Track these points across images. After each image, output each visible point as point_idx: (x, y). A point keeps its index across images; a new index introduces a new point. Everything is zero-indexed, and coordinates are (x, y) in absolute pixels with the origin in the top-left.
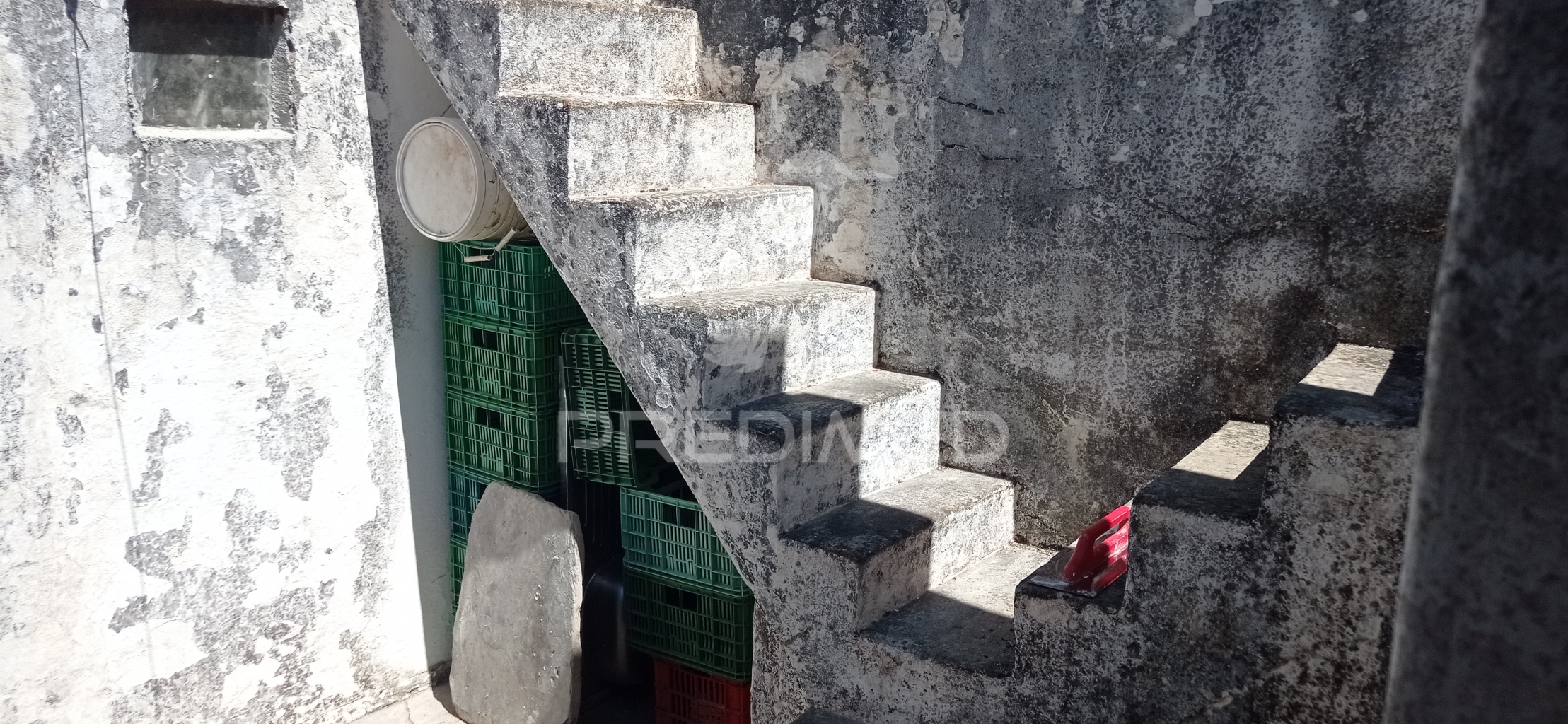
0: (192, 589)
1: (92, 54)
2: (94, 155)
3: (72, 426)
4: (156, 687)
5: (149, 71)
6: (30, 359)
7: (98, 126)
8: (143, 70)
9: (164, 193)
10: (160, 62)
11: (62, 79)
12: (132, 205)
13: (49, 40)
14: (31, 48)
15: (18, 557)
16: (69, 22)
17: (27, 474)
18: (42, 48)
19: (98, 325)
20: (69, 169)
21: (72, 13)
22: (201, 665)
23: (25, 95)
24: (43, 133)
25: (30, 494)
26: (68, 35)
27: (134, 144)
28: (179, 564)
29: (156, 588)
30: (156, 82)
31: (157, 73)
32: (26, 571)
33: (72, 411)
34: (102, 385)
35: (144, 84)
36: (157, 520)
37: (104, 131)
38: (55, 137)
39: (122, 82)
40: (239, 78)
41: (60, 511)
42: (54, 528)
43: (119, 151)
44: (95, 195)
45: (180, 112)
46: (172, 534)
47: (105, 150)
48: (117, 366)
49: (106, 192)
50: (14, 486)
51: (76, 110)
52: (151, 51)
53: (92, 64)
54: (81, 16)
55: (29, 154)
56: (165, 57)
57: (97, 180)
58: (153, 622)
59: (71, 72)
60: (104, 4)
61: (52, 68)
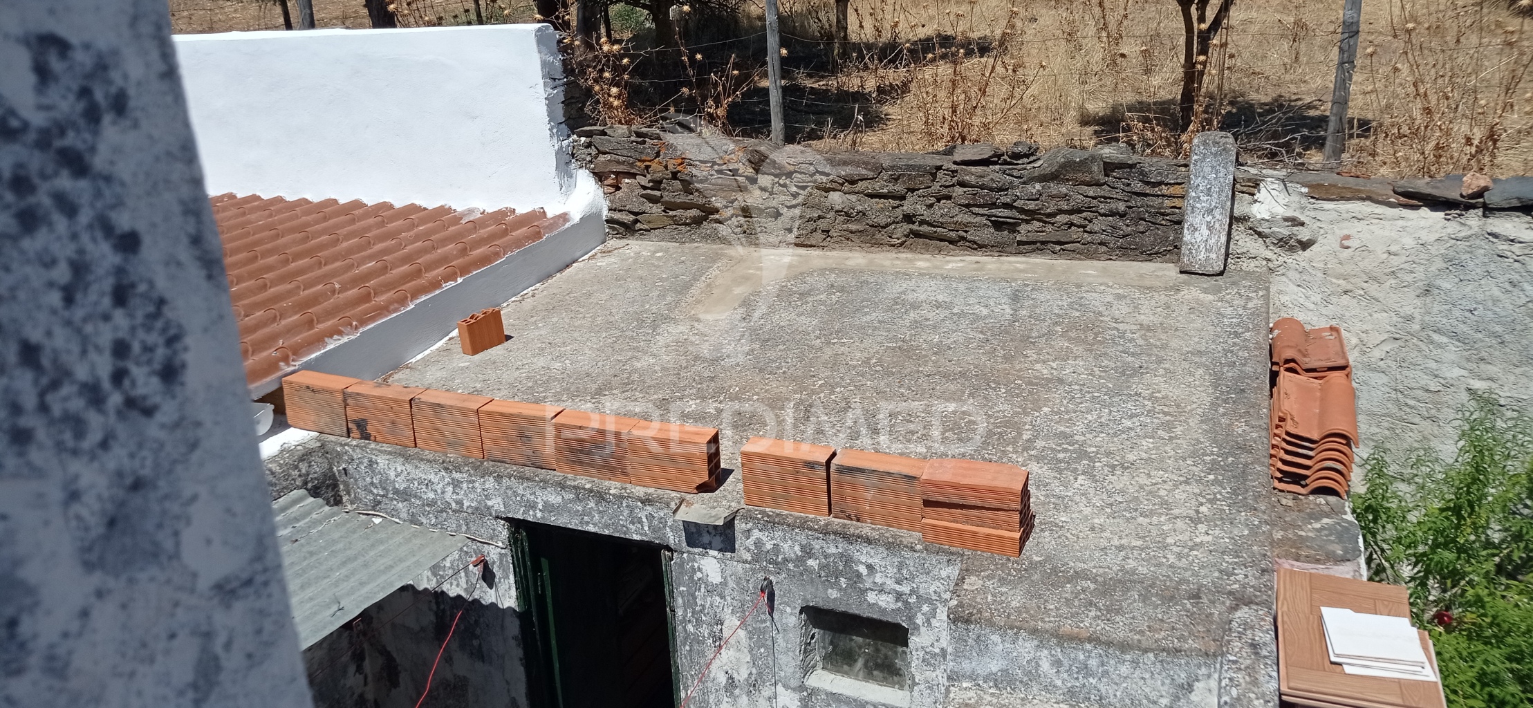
1: (781, 635)
2: (780, 688)
5: (827, 641)
7: (782, 674)
10: (834, 637)
11: (765, 646)
13: (759, 625)
14: (750, 628)
16: (770, 618)
18: (755, 629)
20: (767, 692)
21: (771, 614)
23: (746, 651)
24: (754, 671)
26: (768, 624)
27: (803, 686)
30: (831, 647)
31: (831, 643)
35: (824, 648)
37: (786, 676)
38: (760, 674)
39: (797, 653)
40: (886, 657)
43: (794, 689)
45: (846, 667)
47: (786, 687)
51: (771, 663)
52: (829, 630)
53: (780, 639)
54: (776, 615)
55: (747, 680)
56: (837, 635)
57: (781, 701)
59: (769, 643)
60: (788, 610)
61: (760, 641)
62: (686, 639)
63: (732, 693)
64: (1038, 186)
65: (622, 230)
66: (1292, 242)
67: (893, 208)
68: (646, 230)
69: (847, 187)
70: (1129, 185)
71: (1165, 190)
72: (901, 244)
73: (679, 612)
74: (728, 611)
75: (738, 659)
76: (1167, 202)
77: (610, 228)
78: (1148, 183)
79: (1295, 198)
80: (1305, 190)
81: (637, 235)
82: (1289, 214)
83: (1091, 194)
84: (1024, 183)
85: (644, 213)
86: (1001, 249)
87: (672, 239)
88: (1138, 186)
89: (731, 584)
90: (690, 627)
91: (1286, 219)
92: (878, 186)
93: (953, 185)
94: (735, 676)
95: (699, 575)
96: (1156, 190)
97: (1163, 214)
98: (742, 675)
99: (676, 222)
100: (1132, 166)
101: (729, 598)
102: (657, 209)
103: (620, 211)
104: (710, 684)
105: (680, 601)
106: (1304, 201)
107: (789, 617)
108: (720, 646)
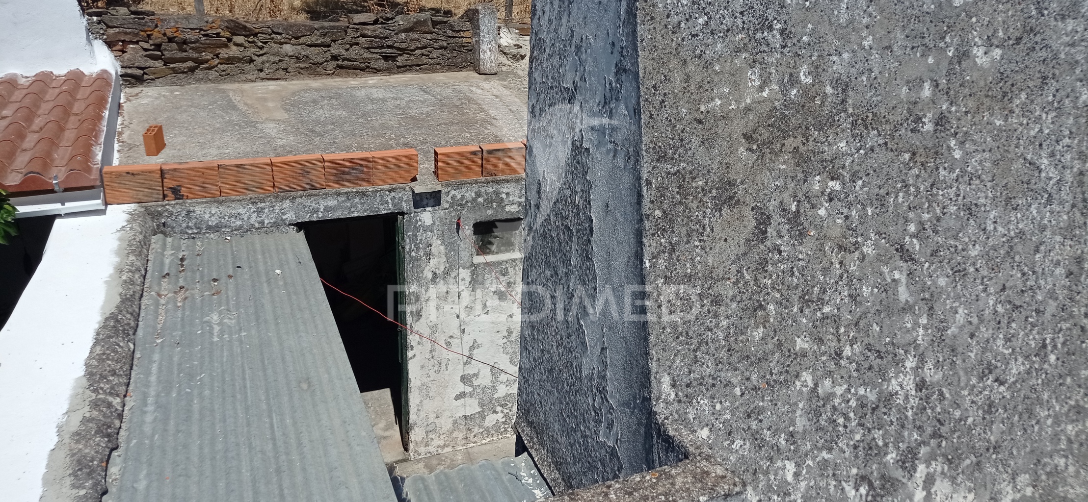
0: (479, 391)
1: (463, 242)
2: (461, 270)
3: (449, 344)
4: (466, 417)
5: (479, 240)
6: (439, 326)
8: (477, 240)
9: (480, 278)
10: (483, 236)
11: (454, 250)
12: (470, 283)
13: (451, 240)
14: (446, 243)
15: (432, 379)
16: (457, 235)
17: (436, 357)
18: (449, 243)
19: (458, 317)
20: (453, 274)
21: (458, 232)
22: (480, 412)
23: (443, 256)
24: (447, 265)
25: (436, 362)
26: (456, 238)
27: (472, 265)
28: (475, 383)
29: (468, 389)
30: (482, 243)
31: (481, 240)
32: (433, 382)
33: (449, 340)
34: (457, 333)
35: (478, 244)
36: (470, 370)
37: (464, 263)
38: (450, 266)
39: (470, 248)
40: (507, 238)
41: (444, 367)
42: (441, 371)
43: (468, 268)
44: (460, 281)
45: (488, 251)
46: (474, 374)
47: (464, 268)
48: (462, 328)
49: (463, 280)
50: (432, 360)
51: (457, 258)
52: (481, 235)
53: (462, 245)
54: (460, 233)
55: (443, 272)
57: (461, 276)
58: (466, 399)
59: (456, 248)
60: (467, 227)
61: (452, 248)
62: (410, 261)
63: (435, 282)
64: (403, 35)
65: (133, 81)
66: (518, 56)
67: (325, 52)
68: (152, 79)
69: (293, 41)
70: (446, 32)
71: (462, 34)
72: (333, 73)
73: (407, 247)
74: (435, 238)
75: (439, 262)
76: (464, 40)
77: (124, 80)
78: (454, 31)
79: (514, 35)
80: (517, 31)
81: (145, 84)
82: (515, 43)
83: (429, 38)
84: (396, 34)
85: (149, 67)
86: (389, 71)
87: (174, 84)
88: (450, 33)
89: (437, 223)
90: (413, 254)
91: (515, 45)
92: (313, 39)
93: (358, 37)
94: (437, 272)
95: (420, 223)
96: (458, 35)
97: (464, 47)
98: (440, 271)
99: (175, 71)
100: (446, 22)
101: (435, 231)
102: (159, 64)
103: (130, 68)
104: (423, 281)
105: (408, 241)
106: (517, 36)
107: (468, 230)
108: (430, 259)
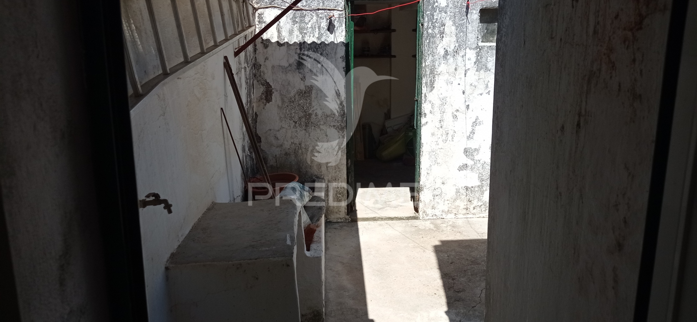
0: (479, 165)
1: (470, 25)
2: (468, 50)
3: (455, 117)
4: (467, 188)
5: (485, 28)
6: (448, 99)
7: (469, 43)
8: (483, 28)
9: (484, 60)
10: (488, 26)
11: (463, 32)
12: (475, 63)
13: (461, 22)
14: (457, 25)
15: (440, 147)
16: (466, 17)
17: (444, 127)
18: (459, 24)
19: (464, 93)
20: (462, 53)
21: (467, 15)
22: (479, 186)
23: (454, 36)
24: (457, 45)
25: (444, 132)
26: (465, 21)
27: (477, 47)
28: (476, 158)
29: (470, 163)
30: (486, 31)
32: (441, 150)
33: (455, 113)
34: (463, 108)
35: (483, 32)
36: (472, 145)
37: (471, 44)
38: (459, 46)
39: (476, 31)
41: (450, 138)
42: (448, 141)
43: (474, 49)
44: (467, 60)
45: (491, 39)
46: (476, 149)
47: (470, 49)
48: (467, 104)
49: (469, 59)
50: (441, 129)
51: (465, 39)
52: (486, 23)
53: (470, 28)
54: (469, 16)
55: (453, 50)
56: (489, 24)
57: (467, 56)
58: (468, 171)
59: (465, 30)
60: (474, 12)
61: (461, 28)
62: (427, 37)
63: (446, 58)
73: (426, 24)
74: (448, 18)
75: (450, 41)
89: (450, 5)
90: (430, 31)
94: (449, 50)
95: (436, 4)
98: (450, 49)
101: (449, 13)
104: (436, 56)
105: (426, 19)
107: (475, 15)
108: (443, 37)
